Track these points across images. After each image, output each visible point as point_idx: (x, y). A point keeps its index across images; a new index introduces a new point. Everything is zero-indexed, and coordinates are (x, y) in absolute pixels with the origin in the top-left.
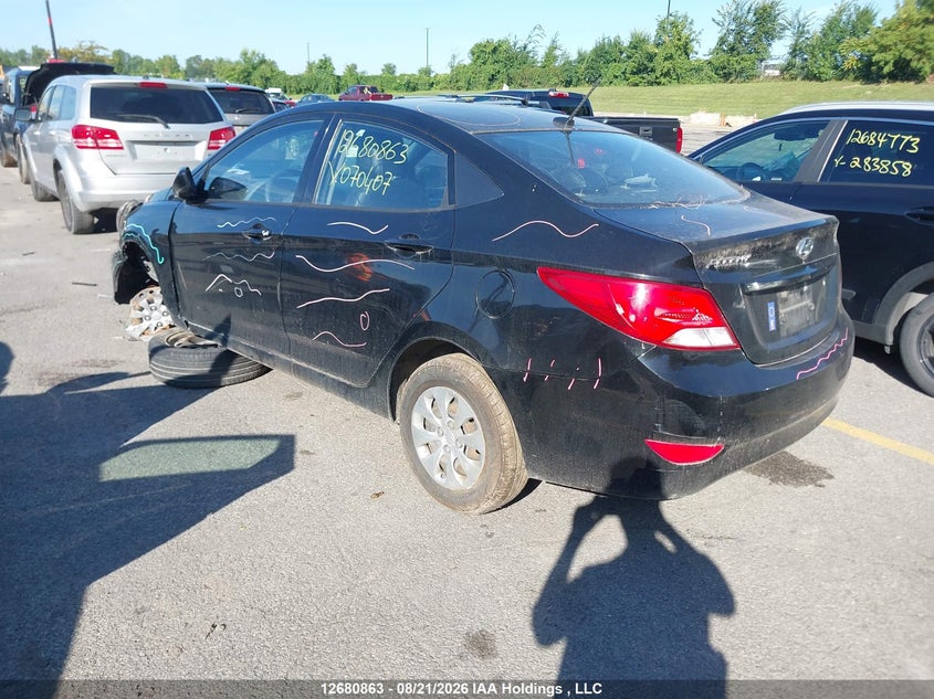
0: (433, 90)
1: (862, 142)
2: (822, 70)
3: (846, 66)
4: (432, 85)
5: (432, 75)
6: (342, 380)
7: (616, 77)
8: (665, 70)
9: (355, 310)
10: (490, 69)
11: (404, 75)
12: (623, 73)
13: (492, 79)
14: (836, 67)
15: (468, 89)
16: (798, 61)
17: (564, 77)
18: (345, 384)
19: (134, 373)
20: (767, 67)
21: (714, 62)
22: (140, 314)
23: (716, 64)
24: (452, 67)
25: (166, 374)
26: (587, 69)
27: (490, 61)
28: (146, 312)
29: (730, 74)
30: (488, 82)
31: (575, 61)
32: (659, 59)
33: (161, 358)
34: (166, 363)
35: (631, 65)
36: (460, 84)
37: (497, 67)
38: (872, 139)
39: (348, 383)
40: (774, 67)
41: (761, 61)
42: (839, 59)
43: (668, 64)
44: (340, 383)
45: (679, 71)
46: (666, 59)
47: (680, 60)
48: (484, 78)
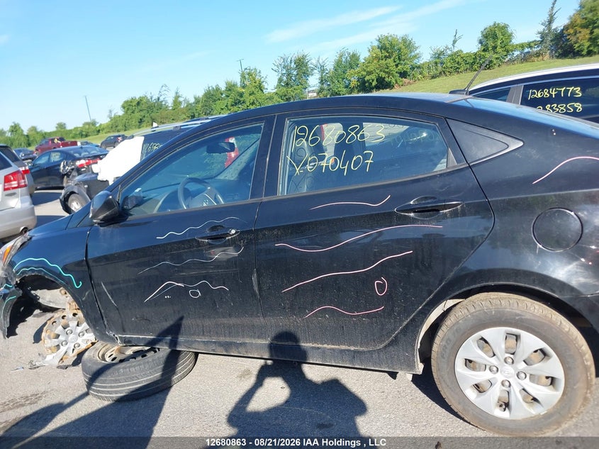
0: (100, 135)
1: (539, 96)
2: (339, 89)
3: (352, 85)
4: (99, 131)
5: (98, 125)
6: (343, 347)
7: (222, 109)
8: (252, 101)
9: (367, 279)
10: (138, 115)
11: (77, 128)
12: (226, 106)
13: (141, 121)
14: (346, 87)
15: (125, 130)
16: (325, 86)
17: (189, 114)
18: (349, 350)
19: (67, 400)
20: (309, 92)
21: (278, 92)
22: (56, 342)
23: (281, 94)
24: (110, 118)
25: (116, 392)
26: (202, 107)
27: (137, 110)
28: (61, 338)
29: (290, 98)
30: (138, 124)
31: (194, 103)
32: (246, 95)
33: (109, 378)
34: (116, 381)
35: (230, 101)
36: (118, 128)
37: (142, 113)
38: (546, 93)
39: (352, 348)
40: (313, 91)
41: (305, 89)
42: (347, 82)
43: (252, 97)
44: (342, 351)
45: (260, 101)
46: (250, 95)
47: (259, 94)
48: (135, 122)
